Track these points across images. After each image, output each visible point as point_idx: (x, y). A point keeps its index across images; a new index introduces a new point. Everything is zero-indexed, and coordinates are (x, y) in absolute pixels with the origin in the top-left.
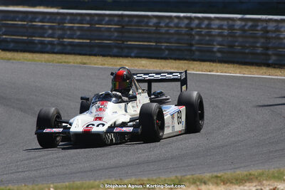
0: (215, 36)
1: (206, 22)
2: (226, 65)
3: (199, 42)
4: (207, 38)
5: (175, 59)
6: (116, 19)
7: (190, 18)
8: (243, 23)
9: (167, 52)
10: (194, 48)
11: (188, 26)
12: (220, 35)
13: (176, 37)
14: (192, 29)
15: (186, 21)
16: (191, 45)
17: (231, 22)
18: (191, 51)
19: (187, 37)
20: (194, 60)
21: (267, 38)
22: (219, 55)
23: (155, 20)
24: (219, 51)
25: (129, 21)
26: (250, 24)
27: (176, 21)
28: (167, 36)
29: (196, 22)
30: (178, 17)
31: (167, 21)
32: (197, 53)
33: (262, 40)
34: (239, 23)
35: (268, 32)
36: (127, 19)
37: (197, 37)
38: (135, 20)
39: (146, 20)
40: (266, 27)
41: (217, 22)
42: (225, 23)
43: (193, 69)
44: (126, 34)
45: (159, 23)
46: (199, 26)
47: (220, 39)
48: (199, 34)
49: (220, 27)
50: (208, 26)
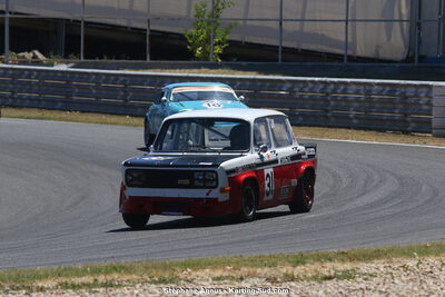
0: (352, 101)
1: (342, 87)
2: (362, 132)
3: (335, 108)
4: (343, 104)
5: (310, 126)
6: (248, 83)
7: (325, 82)
8: (381, 88)
9: (301, 119)
10: (329, 114)
11: (322, 91)
12: (357, 100)
13: (311, 102)
14: (328, 94)
15: (321, 86)
16: (327, 111)
17: (368, 88)
18: (327, 117)
19: (321, 103)
20: (329, 127)
21: (406, 103)
22: (355, 121)
23: (288, 85)
24: (356, 117)
25: (261, 86)
26: (388, 89)
27: (311, 85)
28: (302, 102)
29: (332, 86)
30: (313, 82)
31: (302, 85)
32: (333, 119)
33: (401, 106)
34: (376, 87)
35: (406, 98)
36: (259, 84)
37: (332, 103)
38: (268, 84)
39: (279, 85)
40: (404, 93)
41: (354, 87)
42: (362, 87)
43: (328, 136)
44: (259, 100)
45: (293, 87)
46: (334, 91)
47: (356, 105)
48: (335, 99)
49: (357, 92)
50: (344, 91)
